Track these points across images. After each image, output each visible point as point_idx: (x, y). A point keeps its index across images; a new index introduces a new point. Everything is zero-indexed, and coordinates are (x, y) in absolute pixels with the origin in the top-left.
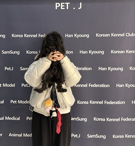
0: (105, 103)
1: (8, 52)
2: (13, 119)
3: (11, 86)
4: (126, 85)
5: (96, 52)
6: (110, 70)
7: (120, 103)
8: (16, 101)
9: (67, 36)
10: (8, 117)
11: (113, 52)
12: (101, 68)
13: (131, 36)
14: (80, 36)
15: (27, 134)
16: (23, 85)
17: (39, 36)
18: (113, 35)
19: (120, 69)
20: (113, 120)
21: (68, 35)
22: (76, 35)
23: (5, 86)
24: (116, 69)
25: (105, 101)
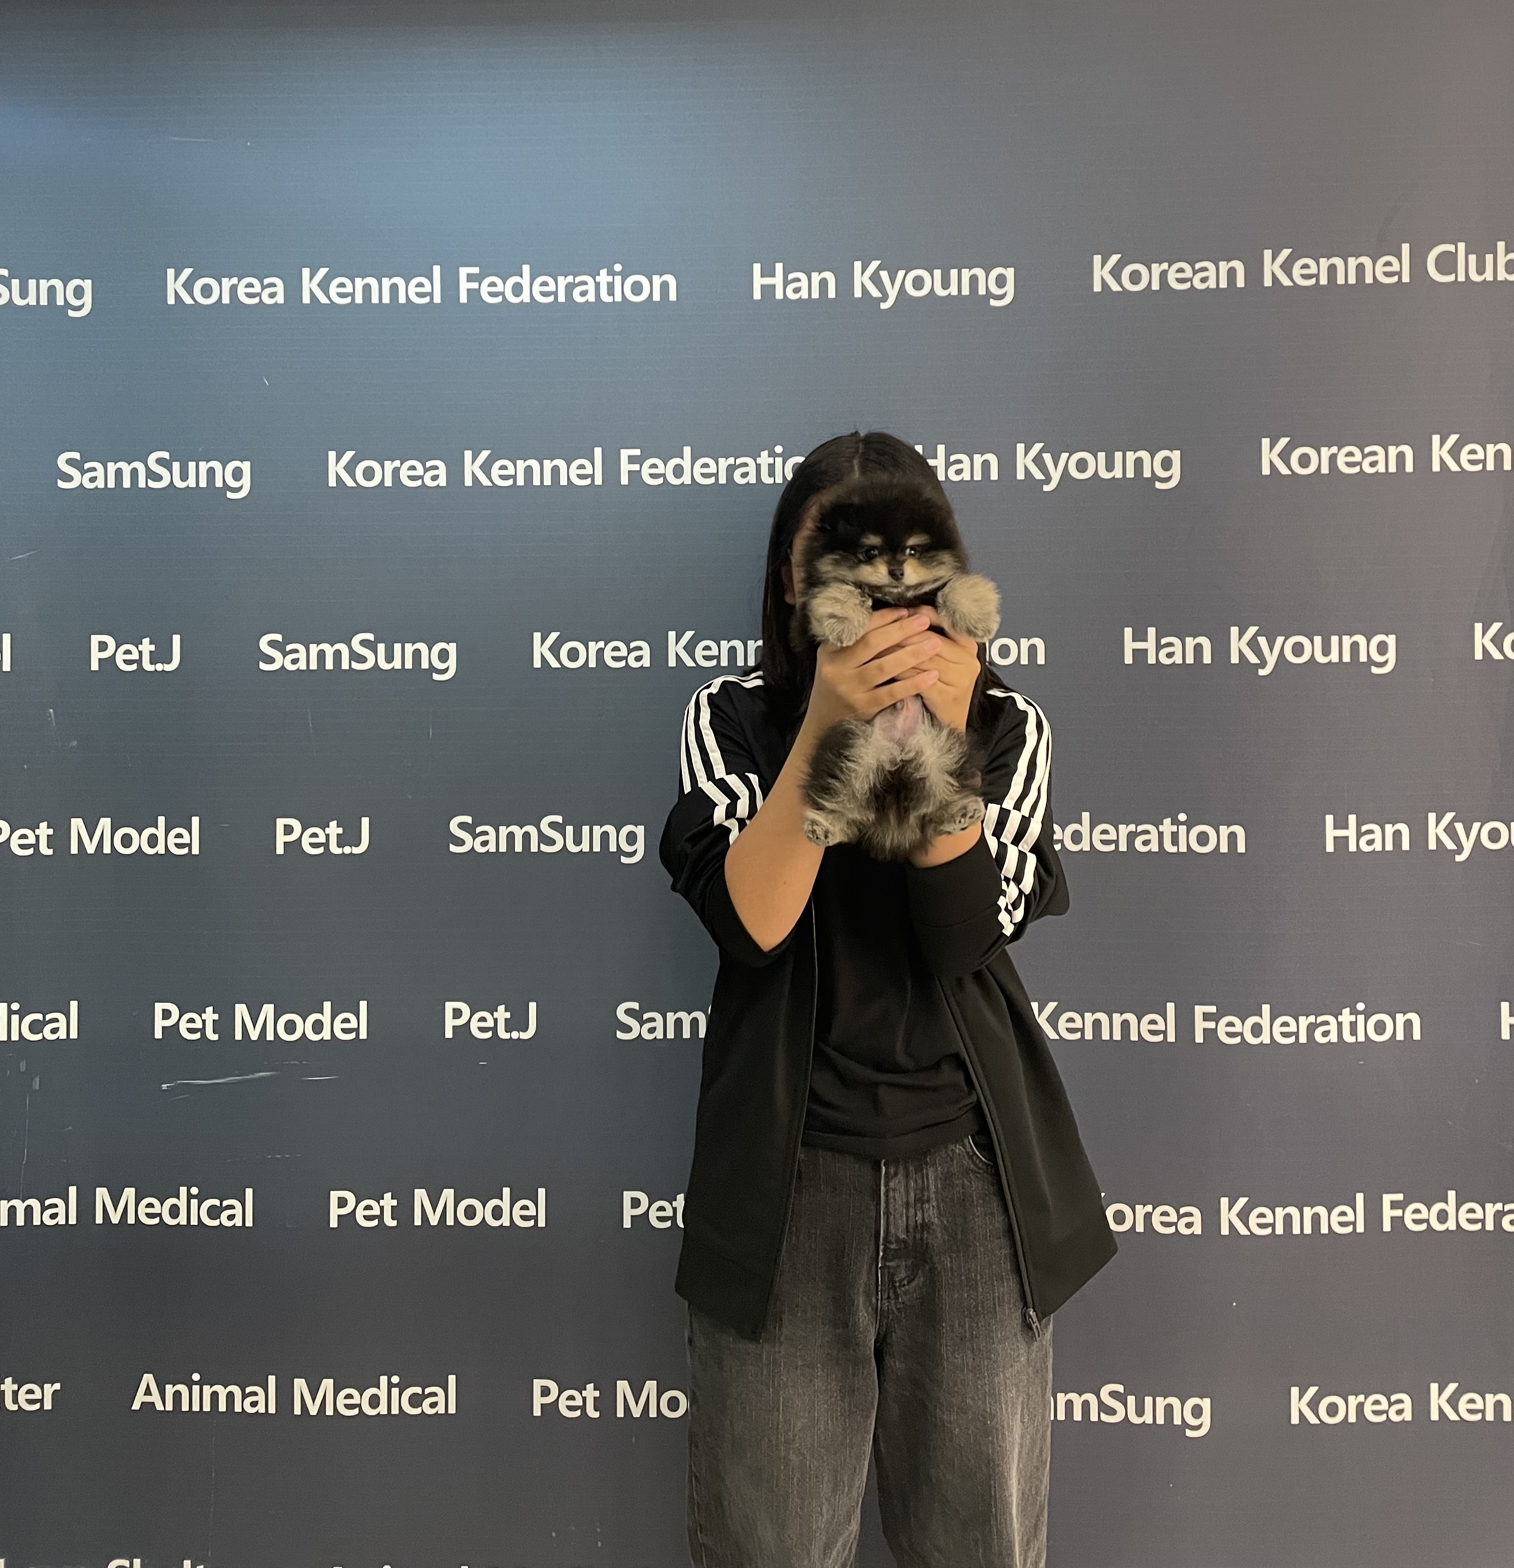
1: (126, 468)
2: (174, 1211)
3: (153, 841)
4: (1436, 831)
5: (1097, 464)
6: (1253, 659)
7: (1366, 1030)
8: (210, 1015)
9: (769, 290)
10: (129, 1193)
11: (1285, 456)
12: (1150, 645)
13: (1489, 276)
14: (918, 283)
15: (328, 1384)
16: (288, 830)
17: (464, 286)
18: (1287, 267)
19: (1368, 649)
20: (1288, 1218)
21: (777, 280)
22: (876, 279)
23: (91, 849)
24: (1313, 648)
25: (1199, 1010)
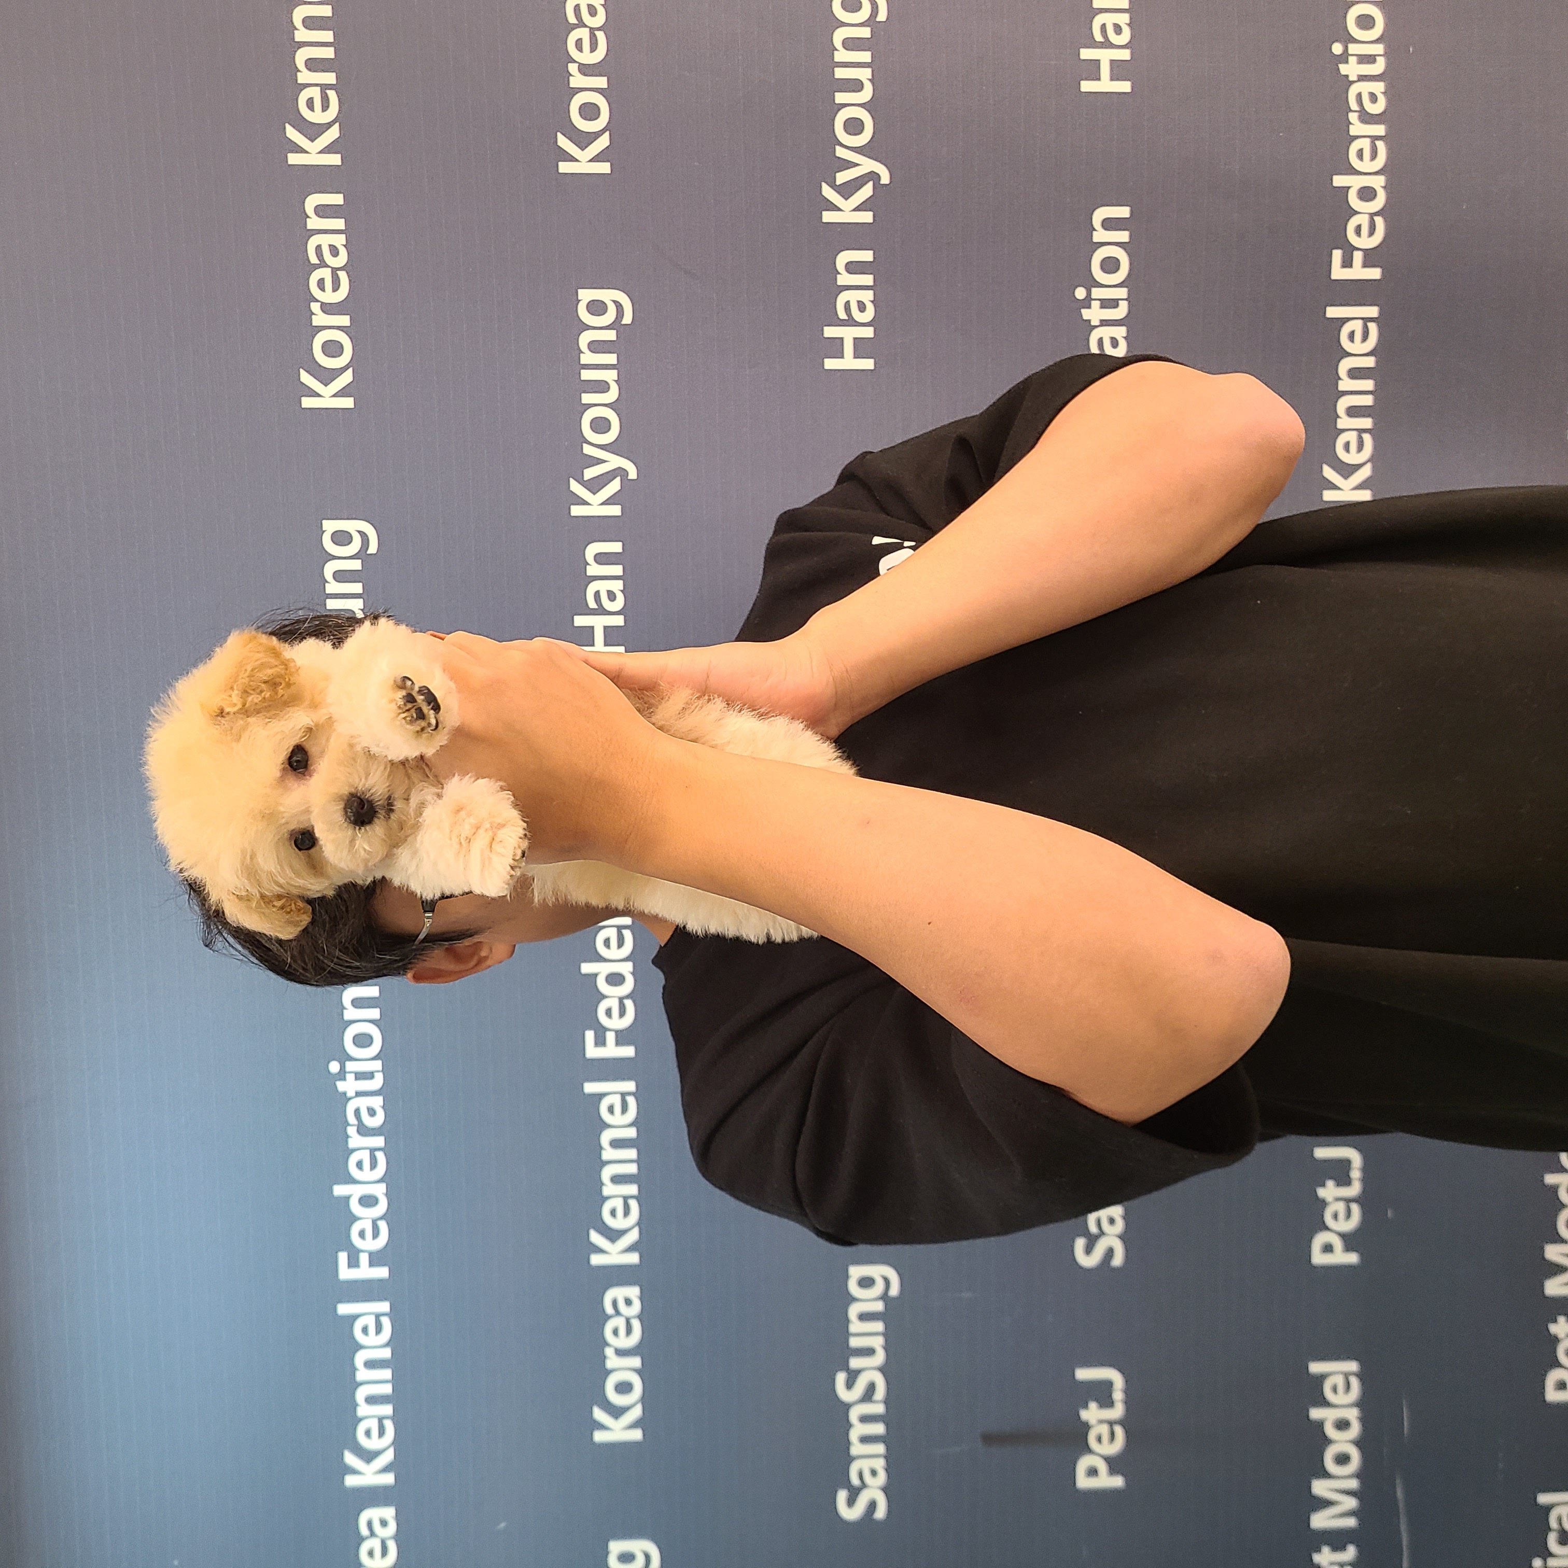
0: (1375, 273)
5: (598, 404)
7: (1368, 40)
11: (583, 140)
12: (848, 334)
17: (365, 1271)
18: (312, 131)
19: (852, 25)
24: (852, 104)
25: (1338, 273)
